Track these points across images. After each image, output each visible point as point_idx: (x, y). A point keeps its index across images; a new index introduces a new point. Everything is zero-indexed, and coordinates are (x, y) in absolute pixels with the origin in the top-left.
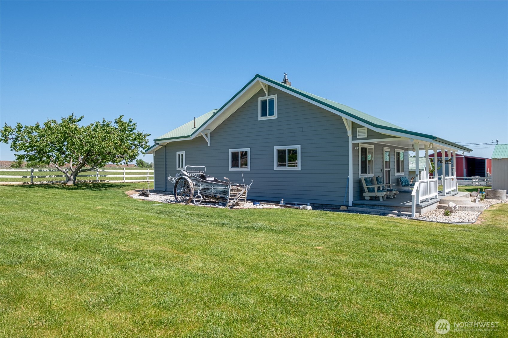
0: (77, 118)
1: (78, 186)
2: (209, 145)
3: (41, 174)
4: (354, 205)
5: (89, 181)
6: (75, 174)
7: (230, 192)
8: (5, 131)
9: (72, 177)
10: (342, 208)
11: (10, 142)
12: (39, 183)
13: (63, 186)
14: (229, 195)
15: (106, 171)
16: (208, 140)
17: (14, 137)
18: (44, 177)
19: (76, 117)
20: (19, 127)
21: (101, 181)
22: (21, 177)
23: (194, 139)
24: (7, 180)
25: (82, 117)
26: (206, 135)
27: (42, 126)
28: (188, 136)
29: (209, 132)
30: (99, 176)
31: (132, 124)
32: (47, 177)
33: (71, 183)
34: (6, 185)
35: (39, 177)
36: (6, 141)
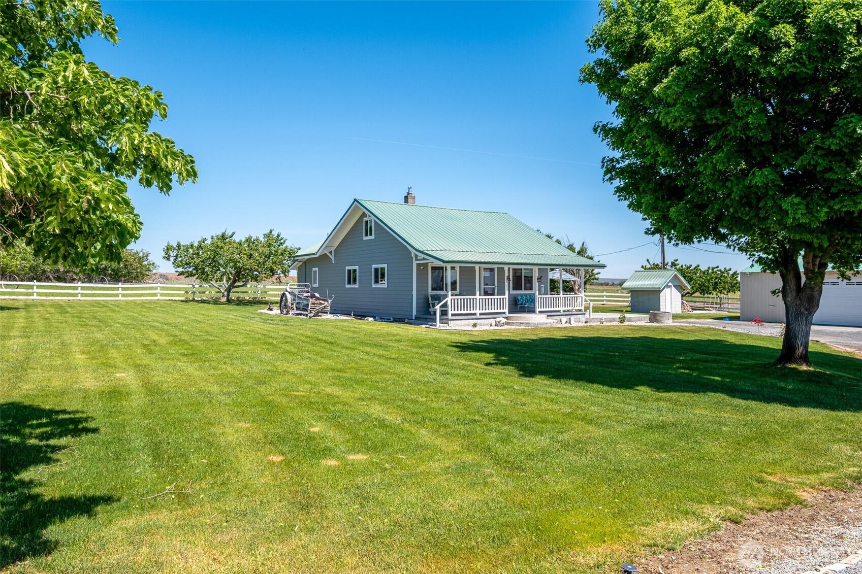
0: (230, 235)
1: (229, 301)
2: (333, 262)
3: (201, 290)
4: (416, 318)
5: (248, 298)
6: (229, 290)
7: (310, 305)
8: (168, 249)
9: (226, 293)
10: (406, 320)
11: (172, 259)
12: (200, 299)
13: (216, 302)
14: (310, 307)
15: (267, 287)
16: (332, 257)
17: (175, 254)
18: (204, 292)
19: (229, 233)
20: (179, 246)
21: (262, 298)
22: (184, 292)
23: (319, 256)
24: (173, 295)
25: (234, 233)
26: (331, 253)
27: (196, 244)
28: (314, 254)
29: (333, 249)
30: (259, 292)
31: (280, 238)
32: (207, 292)
33: (224, 299)
34: (172, 300)
35: (199, 293)
36: (168, 259)
